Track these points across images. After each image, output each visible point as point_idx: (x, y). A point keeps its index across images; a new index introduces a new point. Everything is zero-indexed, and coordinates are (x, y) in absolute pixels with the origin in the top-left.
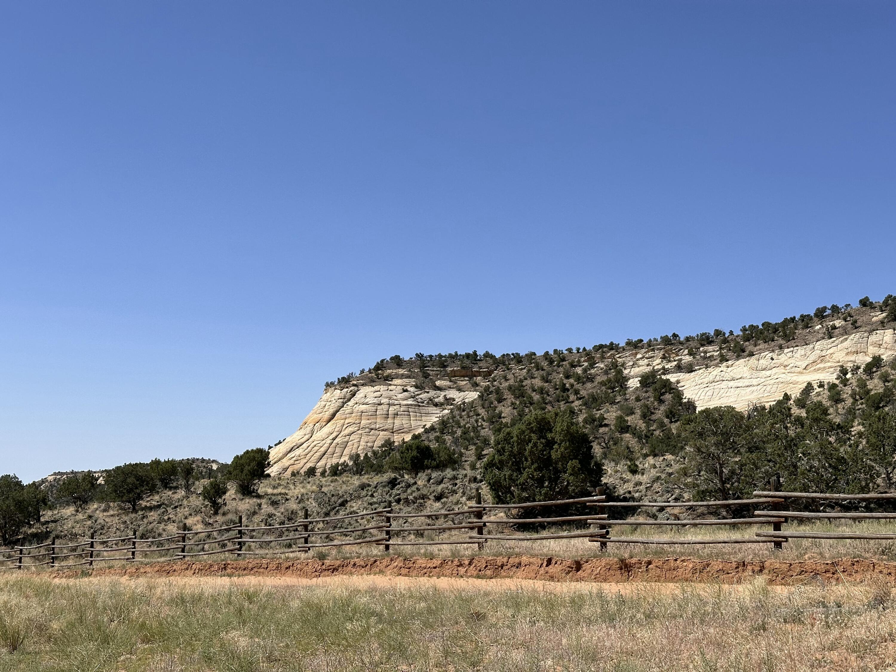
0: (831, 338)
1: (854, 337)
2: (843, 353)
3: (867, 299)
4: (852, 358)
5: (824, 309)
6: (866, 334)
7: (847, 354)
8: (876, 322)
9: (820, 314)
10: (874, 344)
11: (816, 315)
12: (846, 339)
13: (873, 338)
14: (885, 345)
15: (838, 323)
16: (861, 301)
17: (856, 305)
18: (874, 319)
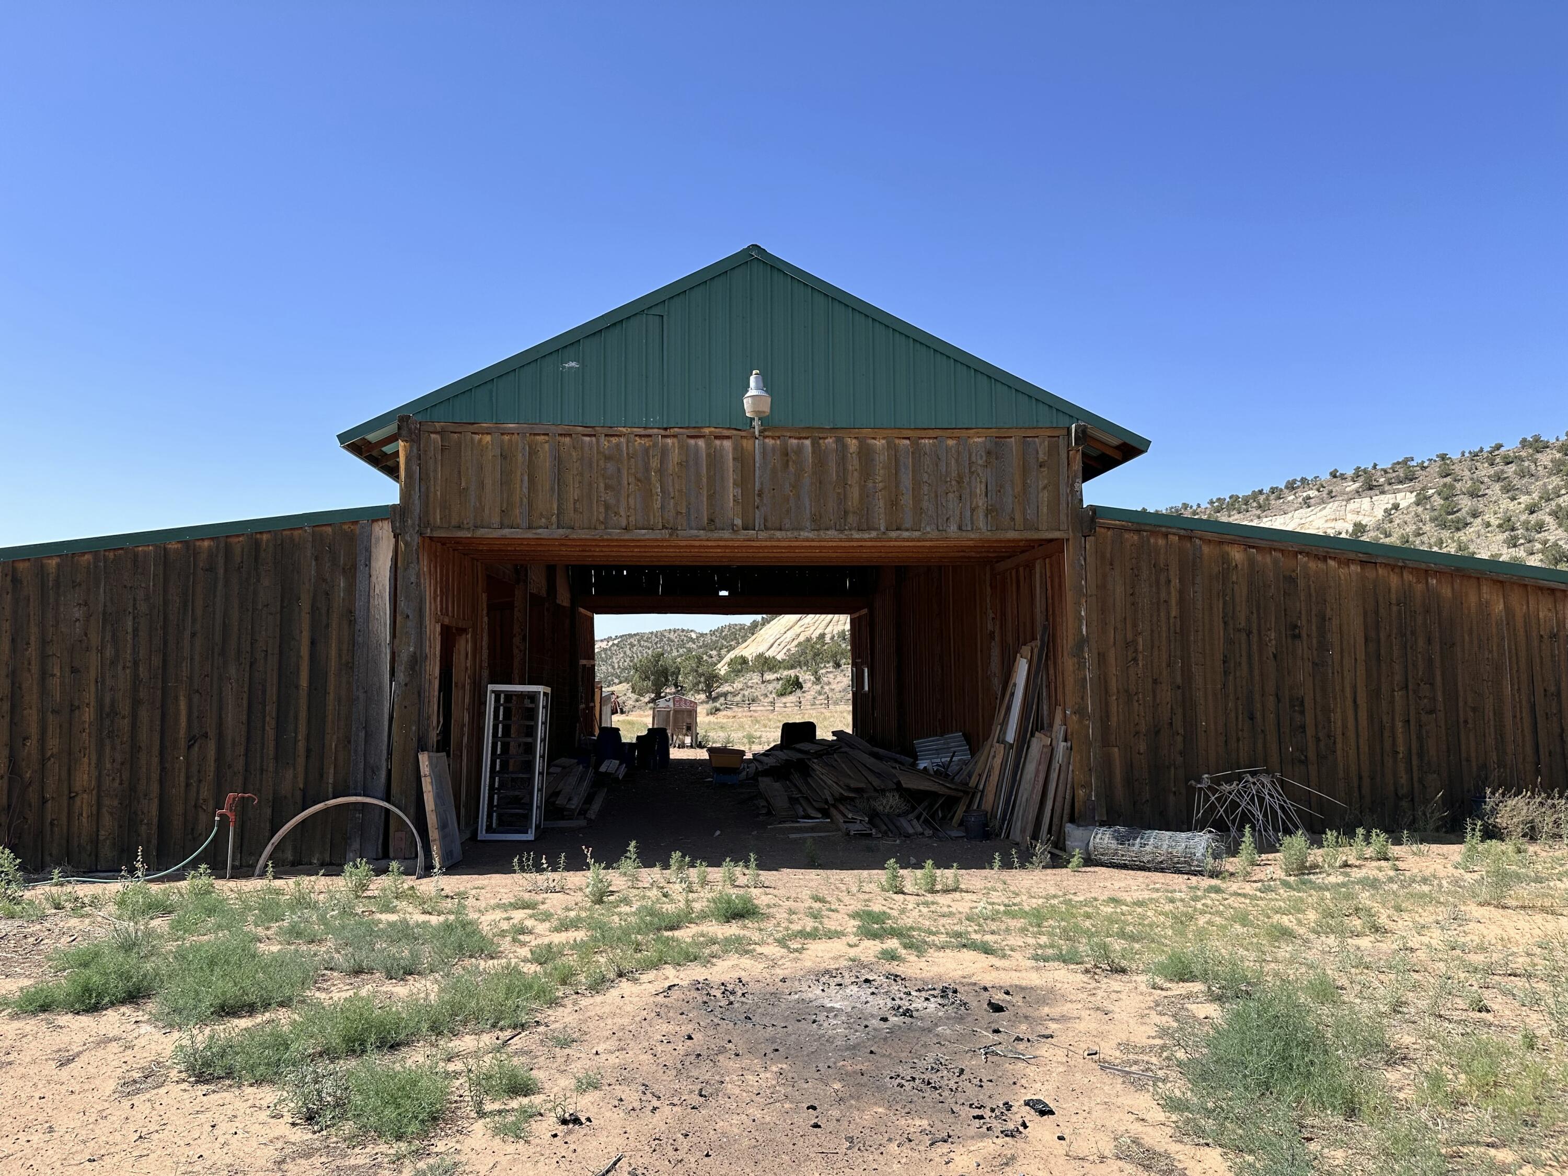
0: (1309, 507)
1: (1332, 506)
2: (1323, 521)
3: (1336, 471)
4: (1332, 524)
5: (1294, 481)
6: (1344, 503)
7: (1326, 521)
8: (1351, 492)
9: (1291, 486)
10: (1353, 511)
11: (1287, 487)
12: (1325, 508)
13: (1352, 506)
14: (1363, 512)
15: (1313, 493)
16: (1331, 473)
17: (1325, 476)
18: (1348, 489)
